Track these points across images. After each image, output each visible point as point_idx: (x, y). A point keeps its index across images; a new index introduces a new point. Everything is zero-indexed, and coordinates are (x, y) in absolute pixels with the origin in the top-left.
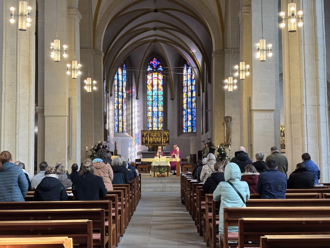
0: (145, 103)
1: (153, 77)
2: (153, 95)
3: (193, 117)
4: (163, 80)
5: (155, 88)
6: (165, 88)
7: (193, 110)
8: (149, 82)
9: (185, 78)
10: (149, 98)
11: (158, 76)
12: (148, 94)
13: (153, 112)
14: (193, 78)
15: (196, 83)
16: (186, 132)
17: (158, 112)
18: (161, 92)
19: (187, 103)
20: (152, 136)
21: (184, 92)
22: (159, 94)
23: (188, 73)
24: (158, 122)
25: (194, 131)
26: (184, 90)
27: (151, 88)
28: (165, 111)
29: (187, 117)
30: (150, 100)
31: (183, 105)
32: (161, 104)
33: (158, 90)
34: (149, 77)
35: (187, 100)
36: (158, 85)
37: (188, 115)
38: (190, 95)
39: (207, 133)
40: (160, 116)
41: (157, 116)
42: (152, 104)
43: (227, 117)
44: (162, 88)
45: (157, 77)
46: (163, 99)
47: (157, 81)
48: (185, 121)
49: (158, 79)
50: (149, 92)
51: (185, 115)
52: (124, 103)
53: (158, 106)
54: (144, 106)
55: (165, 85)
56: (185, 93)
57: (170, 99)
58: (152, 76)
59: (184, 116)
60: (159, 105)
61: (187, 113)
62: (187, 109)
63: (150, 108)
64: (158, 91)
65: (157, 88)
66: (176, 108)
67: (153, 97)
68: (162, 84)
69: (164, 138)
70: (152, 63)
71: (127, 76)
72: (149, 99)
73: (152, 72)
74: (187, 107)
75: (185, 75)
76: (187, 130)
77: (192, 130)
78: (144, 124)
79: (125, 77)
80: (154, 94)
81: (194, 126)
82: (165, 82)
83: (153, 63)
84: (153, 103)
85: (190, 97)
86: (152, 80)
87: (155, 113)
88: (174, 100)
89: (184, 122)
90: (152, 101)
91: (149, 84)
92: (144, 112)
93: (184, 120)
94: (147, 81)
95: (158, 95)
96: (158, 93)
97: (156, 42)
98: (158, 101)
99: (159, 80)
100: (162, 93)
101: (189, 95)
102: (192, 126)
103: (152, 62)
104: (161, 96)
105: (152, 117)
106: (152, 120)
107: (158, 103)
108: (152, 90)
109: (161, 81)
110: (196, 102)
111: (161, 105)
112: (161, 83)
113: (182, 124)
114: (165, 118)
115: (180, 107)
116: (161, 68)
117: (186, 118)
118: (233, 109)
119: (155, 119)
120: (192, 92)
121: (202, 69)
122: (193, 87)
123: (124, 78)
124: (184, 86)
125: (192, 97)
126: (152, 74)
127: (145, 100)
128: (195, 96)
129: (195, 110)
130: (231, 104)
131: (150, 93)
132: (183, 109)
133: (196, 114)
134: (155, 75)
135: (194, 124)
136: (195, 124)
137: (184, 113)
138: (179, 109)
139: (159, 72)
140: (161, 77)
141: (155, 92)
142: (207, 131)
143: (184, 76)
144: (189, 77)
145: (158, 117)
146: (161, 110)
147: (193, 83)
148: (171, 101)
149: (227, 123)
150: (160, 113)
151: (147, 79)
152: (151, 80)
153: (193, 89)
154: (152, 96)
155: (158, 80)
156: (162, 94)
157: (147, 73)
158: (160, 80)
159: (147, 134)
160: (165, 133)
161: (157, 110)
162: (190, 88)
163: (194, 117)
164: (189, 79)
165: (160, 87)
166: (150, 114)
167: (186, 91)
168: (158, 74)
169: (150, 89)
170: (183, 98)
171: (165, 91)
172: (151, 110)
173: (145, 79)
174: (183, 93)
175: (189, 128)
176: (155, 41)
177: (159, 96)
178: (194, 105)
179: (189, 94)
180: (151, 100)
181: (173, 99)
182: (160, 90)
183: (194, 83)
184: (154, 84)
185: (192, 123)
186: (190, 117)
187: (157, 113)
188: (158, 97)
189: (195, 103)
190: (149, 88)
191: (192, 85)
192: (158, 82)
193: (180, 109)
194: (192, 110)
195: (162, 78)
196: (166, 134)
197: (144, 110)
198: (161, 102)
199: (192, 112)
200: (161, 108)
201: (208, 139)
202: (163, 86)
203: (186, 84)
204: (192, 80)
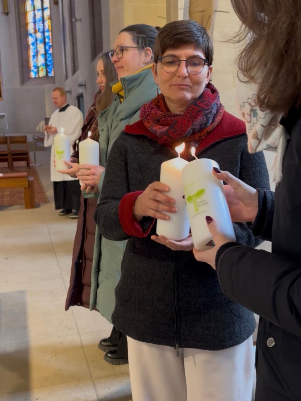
3: (47, 47)
7: (47, 34)
16: (35, 78)
19: (35, 22)
25: (50, 75)
29: (37, 48)
31: (26, 24)
35: (35, 16)
37: (37, 45)
38: (40, 6)
39: (77, 73)
48: (34, 56)
51: (33, 45)
56: (30, 1)
57: (2, 14)
59: (31, 47)
61: (36, 40)
62: (35, 32)
66: (14, 31)
74: (35, 29)
76: (38, 72)
77: (47, 72)
81: (50, 65)
85: (38, 10)
88: (10, 15)
89: (31, 58)
93: (31, 54)
101: (37, 6)
102: (46, 65)
110: (50, 18)
113: (28, 61)
115: (22, 30)
117: (34, 49)
125: (43, 9)
128: (49, 6)
129: (50, 33)
132: (27, 34)
133: (52, 42)
135: (50, 61)
136: (51, 60)
137: (31, 40)
138: (20, 32)
142: (75, 70)
148: (4, 17)
163: (49, 48)
170: (25, 14)
174: (25, 1)
175: (40, 69)
178: (47, 23)
179: (38, 3)
181: (7, 14)
185: (46, 60)
186: (41, 48)
189: (49, 21)
193: (22, 33)
194: (44, 35)
199: (44, 38)
201: (80, 85)
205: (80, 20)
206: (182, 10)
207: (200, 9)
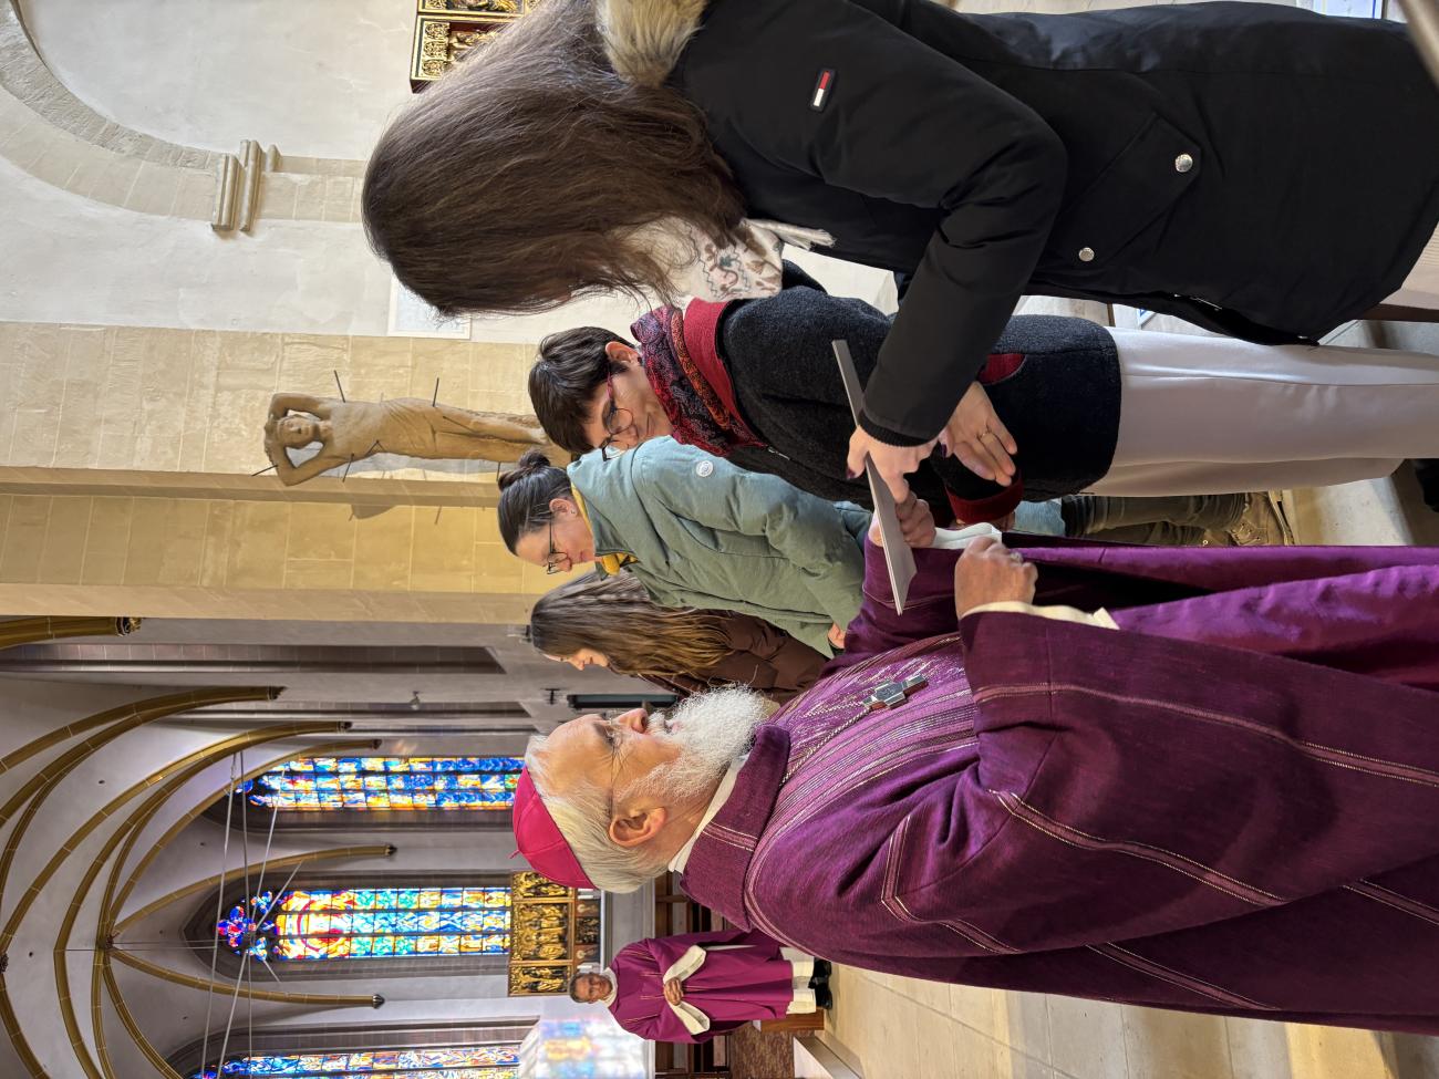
0: (404, 965)
1: (295, 932)
2: (370, 931)
3: (467, 768)
4: (310, 890)
5: (342, 923)
6: (345, 882)
7: (439, 768)
8: (317, 950)
9: (310, 802)
10: (382, 947)
11: (293, 912)
12: (367, 953)
13: (440, 932)
14: (310, 768)
15: (331, 757)
17: (441, 910)
18: (364, 898)
19: (413, 792)
20: (534, 947)
21: (364, 805)
22: (369, 908)
23: (290, 787)
24: (483, 909)
26: (359, 805)
27: (342, 940)
28: (440, 881)
29: (466, 790)
30: (391, 944)
31: (417, 810)
32: (409, 898)
33: (350, 912)
34: (294, 950)
35: (399, 791)
36: (330, 912)
37: (460, 790)
38: (380, 778)
39: (525, 707)
40: (456, 902)
41: (459, 914)
42: (411, 934)
43: (279, 444)
44: (344, 894)
45: (296, 917)
46: (388, 891)
47: (312, 916)
48: (483, 798)
49: (305, 911)
50: (357, 948)
51: (460, 798)
52: (392, 1066)
53: (420, 911)
54: (414, 969)
55: (334, 882)
56: (370, 799)
57: (392, 860)
58: (290, 937)
59: (463, 803)
60: (415, 907)
61: (450, 791)
62: (433, 792)
63: (424, 945)
64: (358, 911)
65: (345, 916)
66: (428, 837)
67: (381, 930)
68: (328, 896)
69: (546, 895)
70: (237, 941)
71: (275, 1055)
72: (386, 950)
73: (273, 937)
74: (426, 793)
75: (297, 800)
78: (487, 967)
79: (278, 1061)
80: (368, 929)
81: (505, 765)
82: (321, 883)
83: (236, 934)
84: (405, 930)
85: (389, 783)
86: (304, 938)
87: (444, 923)
88: (395, 844)
89: (487, 804)
90: (396, 934)
91: (322, 952)
92: (438, 969)
93: (478, 803)
94: (310, 960)
95: (374, 911)
96: (365, 911)
97: (111, 937)
98: (397, 911)
99: (312, 907)
100: (366, 892)
101: (380, 784)
102: (504, 772)
103: (232, 941)
104: (380, 897)
105: (463, 934)
106: (474, 933)
107: (406, 910)
108: (350, 936)
109: (314, 897)
110: (405, 758)
111: (415, 898)
112: (322, 900)
113: (494, 811)
114: (468, 880)
115: (427, 821)
116: (262, 901)
117: (469, 796)
118: (207, 396)
119: (472, 922)
120: (363, 773)
121: (247, 731)
122: (345, 767)
123: (284, 1066)
124: (340, 805)
125: (386, 773)
126: (285, 937)
127: (390, 966)
128: (382, 760)
129: (437, 760)
130: (147, 406)
131: (360, 943)
132: (437, 810)
133: (456, 757)
134: (287, 924)
135: (496, 764)
136: (494, 762)
137: (448, 804)
138: (431, 825)
139: (276, 911)
140: (298, 901)
141: (360, 923)
142: (520, 712)
143: (302, 804)
144: (302, 784)
145: (464, 908)
146: (436, 897)
147: (328, 769)
148: (398, 856)
149: (339, 444)
150: (447, 901)
151: (301, 960)
152: (309, 941)
153: (352, 767)
154: (374, 935)
155: (309, 912)
156: (368, 896)
157: (275, 958)
158: (312, 902)
159: (527, 971)
160: (522, 889)
161: (436, 915)
162: (349, 781)
163: (469, 763)
164: (310, 785)
165: (340, 902)
166: (449, 945)
167: (361, 796)
168: (286, 912)
169: (348, 943)
170: (394, 811)
171: (357, 882)
172: (433, 940)
173: (299, 968)
174: (369, 811)
175: (510, 786)
176: (104, 944)
177: (379, 906)
178: (416, 765)
179: (375, 782)
180: (392, 938)
181: (393, 850)
182: (354, 904)
183: (328, 764)
184: (326, 929)
185: (493, 773)
186: (467, 781)
187: (446, 916)
188: (383, 910)
189: (411, 760)
190: (339, 948)
191: (336, 774)
192: (317, 913)
193: (434, 820)
194: (439, 773)
195: (301, 893)
196: (529, 884)
197: (432, 969)
198: (402, 896)
199: (447, 773)
200: (429, 898)
201: (552, 700)
202: (336, 891)
203: (336, 797)
204: (318, 774)
205: (416, 693)
206: (427, 472)
207: (428, 437)
